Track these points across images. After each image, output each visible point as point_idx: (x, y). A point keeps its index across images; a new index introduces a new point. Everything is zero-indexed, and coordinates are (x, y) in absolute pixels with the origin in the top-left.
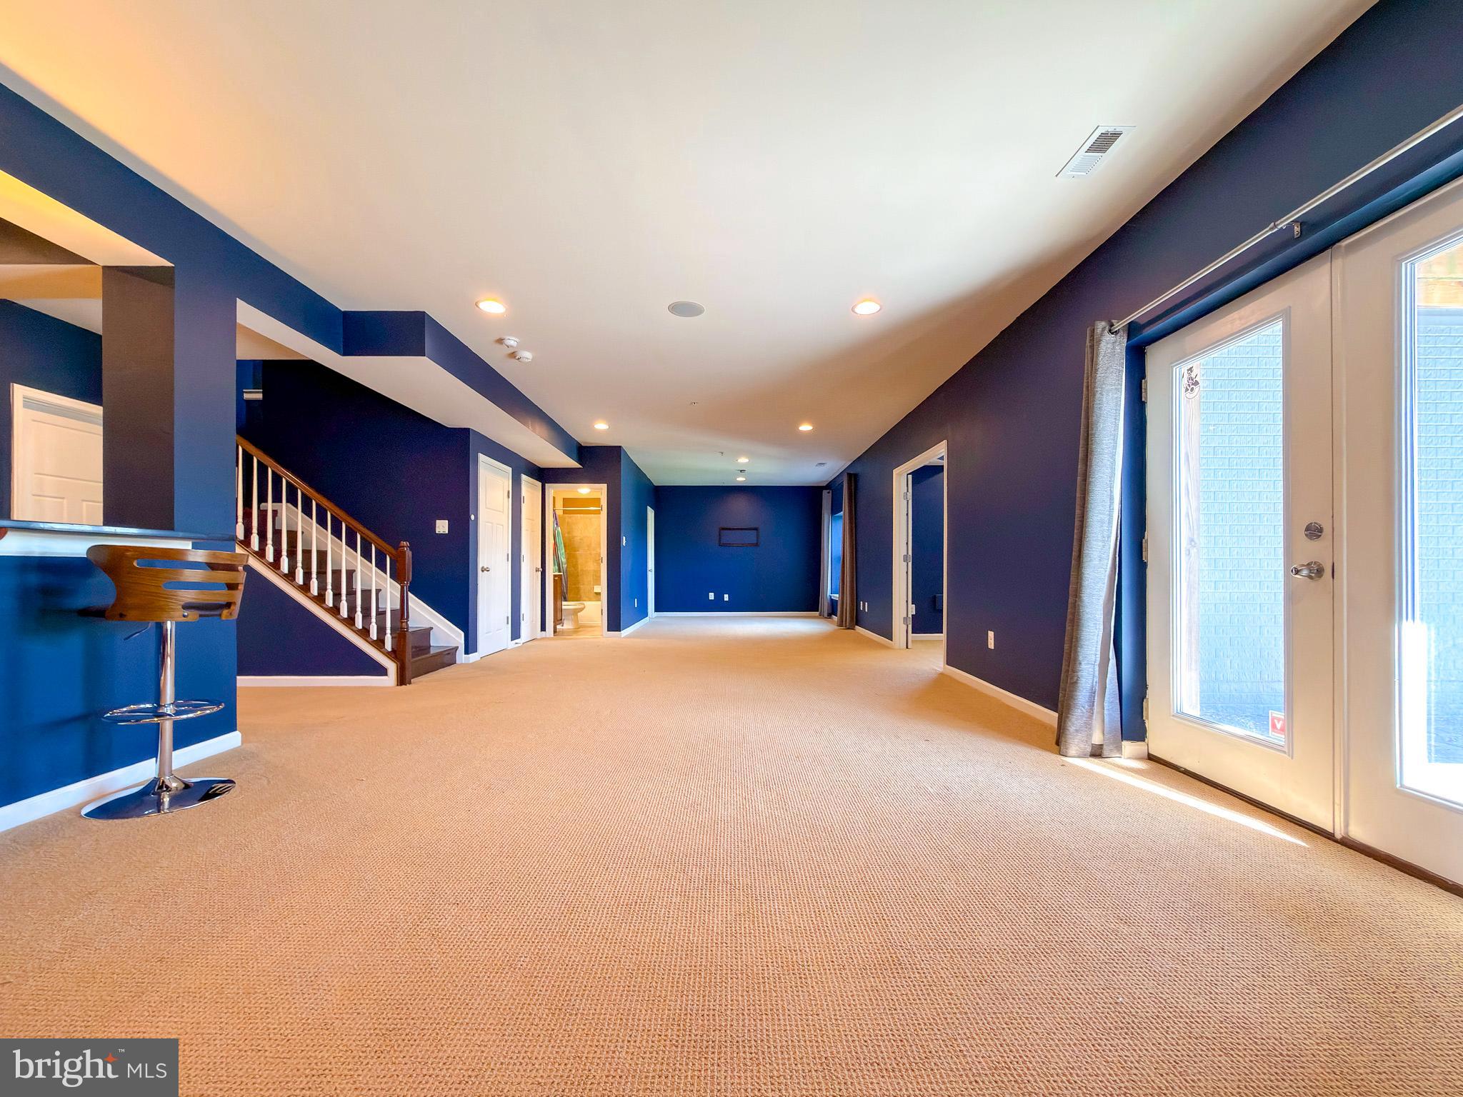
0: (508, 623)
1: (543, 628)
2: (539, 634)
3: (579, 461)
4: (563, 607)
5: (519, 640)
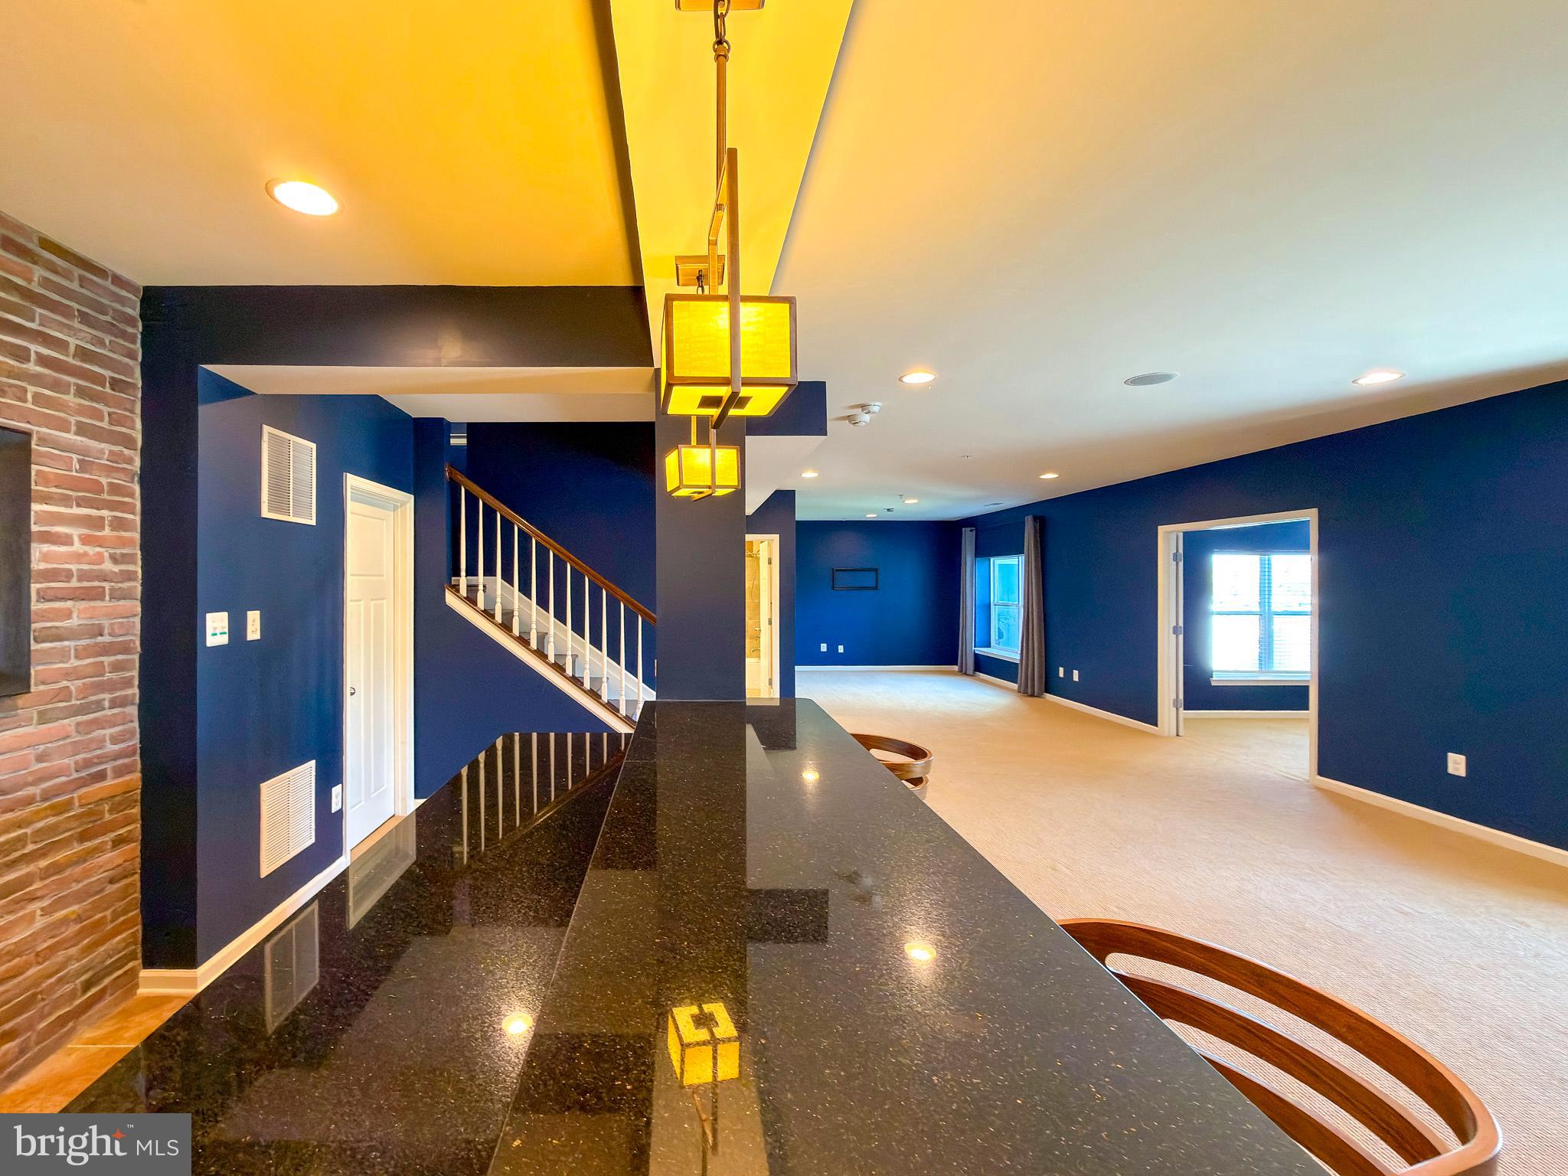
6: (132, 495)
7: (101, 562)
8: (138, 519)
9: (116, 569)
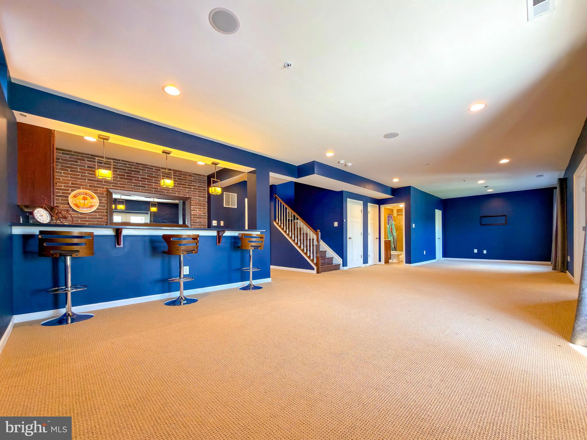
0: (361, 258)
1: (380, 261)
2: (378, 263)
3: (392, 195)
4: (391, 253)
5: (367, 264)
6: (206, 205)
7: (201, 214)
8: (207, 208)
9: (204, 215)
